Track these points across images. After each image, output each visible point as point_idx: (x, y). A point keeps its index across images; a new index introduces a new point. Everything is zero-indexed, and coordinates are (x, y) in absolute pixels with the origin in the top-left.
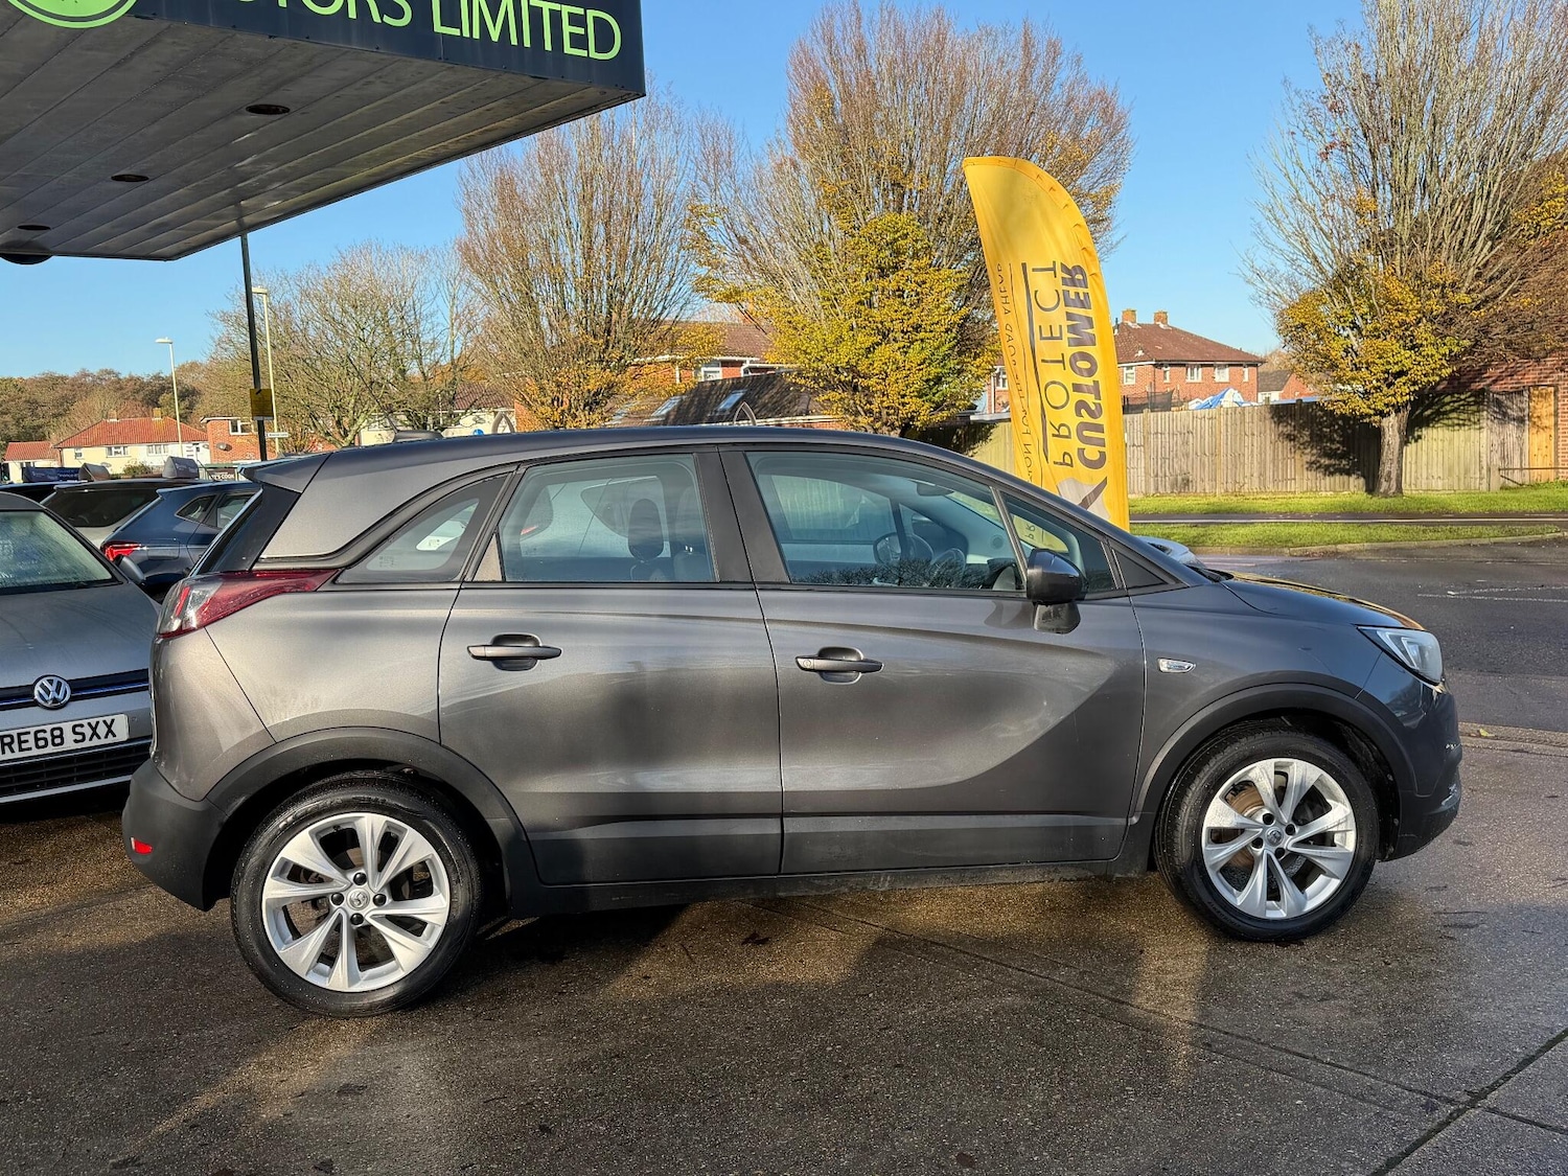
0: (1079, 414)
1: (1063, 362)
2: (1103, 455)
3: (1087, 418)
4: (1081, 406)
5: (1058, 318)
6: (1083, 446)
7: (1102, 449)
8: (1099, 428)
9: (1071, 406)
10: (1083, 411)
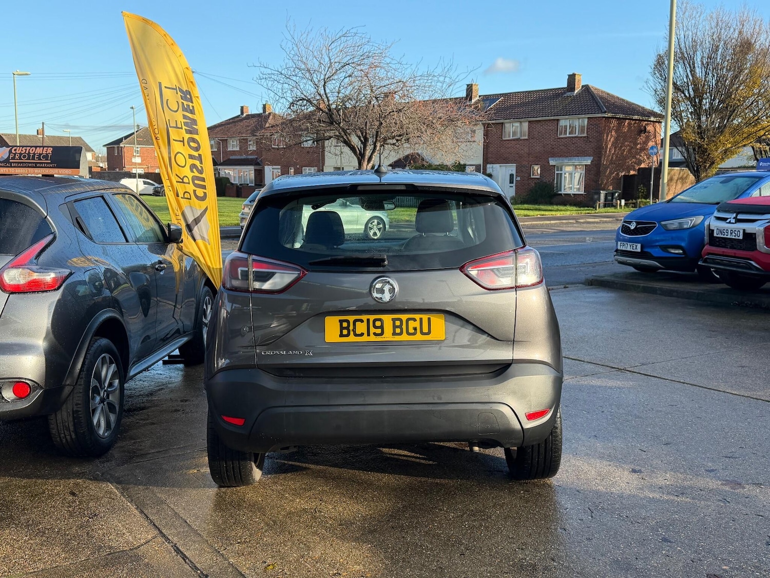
0: (192, 171)
1: (183, 141)
2: (205, 193)
3: (197, 174)
4: (193, 167)
5: (179, 117)
6: (195, 189)
7: (205, 191)
8: (203, 180)
9: (188, 167)
10: (194, 170)
